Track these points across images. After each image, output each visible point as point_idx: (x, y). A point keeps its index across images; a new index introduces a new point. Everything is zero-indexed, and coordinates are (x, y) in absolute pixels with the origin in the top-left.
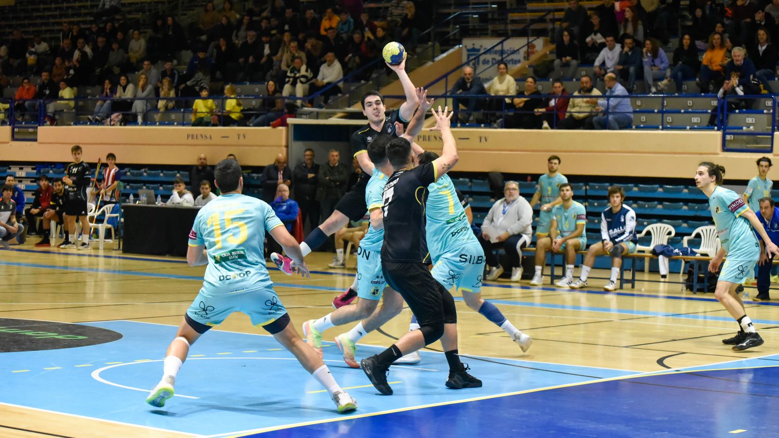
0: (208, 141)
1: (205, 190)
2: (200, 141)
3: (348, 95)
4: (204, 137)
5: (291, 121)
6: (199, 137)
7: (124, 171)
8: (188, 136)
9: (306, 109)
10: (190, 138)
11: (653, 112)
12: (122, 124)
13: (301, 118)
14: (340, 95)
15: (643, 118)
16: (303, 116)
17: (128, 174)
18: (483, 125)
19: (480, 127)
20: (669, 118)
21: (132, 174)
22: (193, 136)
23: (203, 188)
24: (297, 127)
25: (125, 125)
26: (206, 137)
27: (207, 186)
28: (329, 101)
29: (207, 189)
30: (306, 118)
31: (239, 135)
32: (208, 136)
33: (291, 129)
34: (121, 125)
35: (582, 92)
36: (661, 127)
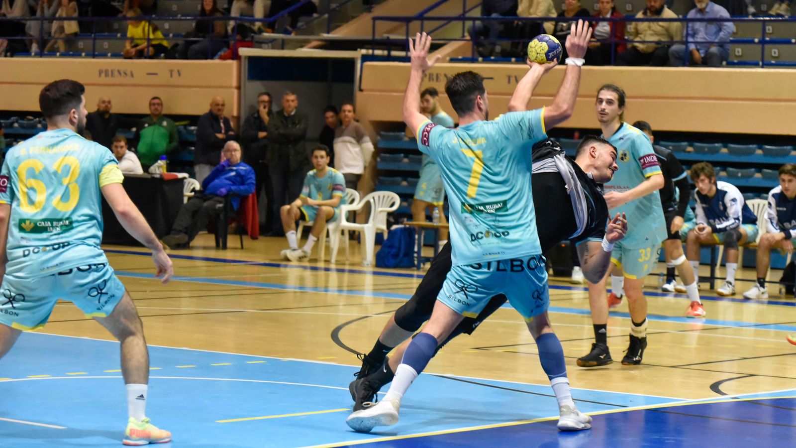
0: (128, 80)
1: (119, 149)
2: (118, 79)
3: (326, 16)
4: (122, 74)
5: (244, 51)
6: (116, 73)
7: (10, 121)
8: (100, 72)
9: (266, 35)
10: (103, 75)
11: (752, 42)
12: (8, 54)
13: (261, 47)
14: (315, 15)
15: (739, 50)
16: (263, 45)
17: (16, 125)
18: (513, 59)
19: (509, 62)
20: (775, 51)
21: (21, 126)
22: (106, 71)
23: (116, 147)
24: (252, 60)
25: (12, 56)
26: (125, 73)
27: (123, 143)
28: (300, 24)
29: (122, 147)
30: (268, 48)
31: (171, 71)
32: (128, 73)
33: (245, 64)
34: (6, 56)
35: (649, 14)
36: (761, 63)
